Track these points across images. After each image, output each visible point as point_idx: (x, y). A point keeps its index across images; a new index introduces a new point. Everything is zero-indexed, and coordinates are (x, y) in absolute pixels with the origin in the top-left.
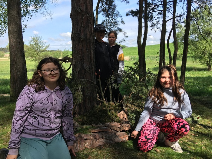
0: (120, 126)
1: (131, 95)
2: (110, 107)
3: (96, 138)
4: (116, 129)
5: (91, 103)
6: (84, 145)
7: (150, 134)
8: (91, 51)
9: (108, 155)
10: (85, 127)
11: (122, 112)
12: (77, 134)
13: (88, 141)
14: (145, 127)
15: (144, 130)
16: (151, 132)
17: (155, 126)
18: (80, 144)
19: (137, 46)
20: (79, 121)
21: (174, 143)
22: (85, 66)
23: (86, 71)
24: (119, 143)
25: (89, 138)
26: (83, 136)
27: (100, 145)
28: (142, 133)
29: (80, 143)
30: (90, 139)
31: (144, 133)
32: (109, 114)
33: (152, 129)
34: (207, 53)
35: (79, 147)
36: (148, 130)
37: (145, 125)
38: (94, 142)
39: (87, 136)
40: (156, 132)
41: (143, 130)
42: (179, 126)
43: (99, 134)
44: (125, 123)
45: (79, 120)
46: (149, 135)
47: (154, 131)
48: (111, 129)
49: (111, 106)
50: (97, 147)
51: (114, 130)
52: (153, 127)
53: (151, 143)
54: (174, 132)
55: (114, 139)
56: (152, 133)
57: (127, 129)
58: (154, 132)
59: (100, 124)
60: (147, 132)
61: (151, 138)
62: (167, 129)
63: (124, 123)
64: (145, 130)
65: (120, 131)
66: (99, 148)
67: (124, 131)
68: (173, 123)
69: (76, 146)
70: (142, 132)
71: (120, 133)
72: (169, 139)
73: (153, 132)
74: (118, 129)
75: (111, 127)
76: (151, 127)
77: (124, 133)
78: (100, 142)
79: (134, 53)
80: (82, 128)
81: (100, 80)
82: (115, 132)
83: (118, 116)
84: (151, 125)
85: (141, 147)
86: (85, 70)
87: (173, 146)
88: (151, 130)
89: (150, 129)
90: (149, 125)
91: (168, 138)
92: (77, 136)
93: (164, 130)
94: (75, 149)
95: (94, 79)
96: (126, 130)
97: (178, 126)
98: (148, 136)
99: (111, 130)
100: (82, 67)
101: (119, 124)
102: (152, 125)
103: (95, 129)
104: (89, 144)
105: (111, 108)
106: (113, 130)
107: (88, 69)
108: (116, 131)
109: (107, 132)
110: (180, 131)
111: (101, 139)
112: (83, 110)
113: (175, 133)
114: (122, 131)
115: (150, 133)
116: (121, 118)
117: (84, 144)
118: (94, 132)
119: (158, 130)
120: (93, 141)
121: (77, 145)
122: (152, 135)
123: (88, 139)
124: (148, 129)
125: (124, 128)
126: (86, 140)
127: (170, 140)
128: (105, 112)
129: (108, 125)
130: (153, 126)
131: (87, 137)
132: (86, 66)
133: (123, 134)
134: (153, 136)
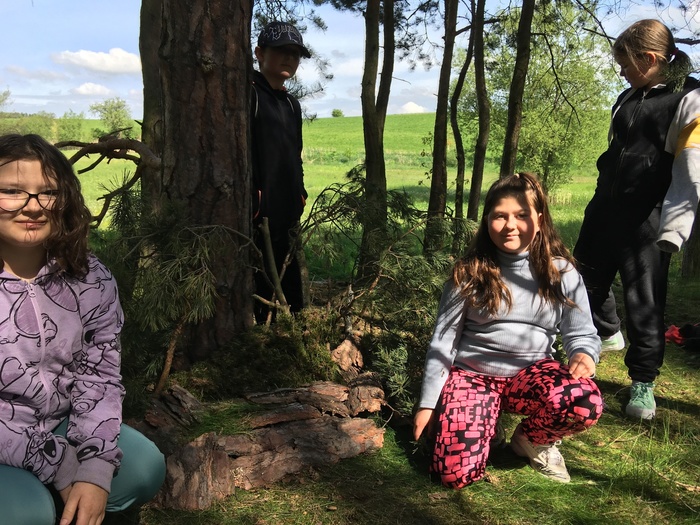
0: (345, 396)
1: (375, 284)
2: (305, 328)
3: (270, 448)
4: (336, 408)
5: (235, 314)
6: (231, 478)
7: (471, 425)
8: (238, 119)
9: (328, 510)
10: (225, 405)
11: (346, 346)
12: (200, 439)
13: (244, 461)
14: (452, 398)
15: (452, 411)
16: (475, 415)
17: (483, 393)
18: (214, 476)
19: (361, 114)
20: (198, 387)
21: (546, 449)
22: (217, 173)
23: (221, 193)
24: (352, 458)
25: (245, 450)
26: (222, 442)
27: (288, 475)
28: (445, 422)
29: (213, 469)
30: (248, 453)
31: (451, 421)
32: (305, 353)
33: (475, 406)
34: (540, 149)
35: (211, 488)
36: (463, 409)
37: (452, 394)
38: (265, 463)
39: (237, 442)
40: (492, 411)
41: (448, 411)
42: (570, 399)
43: (281, 431)
44: (365, 384)
45: (196, 382)
46: (470, 428)
47: (485, 410)
48: (321, 411)
49: (308, 325)
50: (280, 483)
51: (330, 413)
52: (480, 397)
53: (480, 456)
54: (548, 418)
55: (336, 444)
56: (478, 418)
57: (375, 406)
58: (485, 414)
59: (276, 393)
60: (461, 417)
61: (478, 435)
62: (526, 404)
63: (361, 385)
64: (455, 411)
65: (352, 417)
66: (288, 484)
67: (365, 414)
68: (548, 388)
69: (200, 483)
70: (443, 418)
71: (351, 424)
72: (531, 434)
73: (482, 415)
74: (344, 407)
75: (318, 403)
76: (471, 396)
77: (364, 420)
78: (286, 461)
79: (318, 137)
80: (213, 412)
81: (266, 229)
82: (337, 420)
83: (334, 359)
84: (471, 391)
85: (446, 472)
86: (219, 193)
87: (541, 458)
88: (474, 409)
89: (471, 403)
90: (464, 392)
91: (527, 432)
92: (200, 444)
93: (515, 404)
94: (198, 497)
95: (246, 224)
96: (371, 411)
97: (566, 398)
98: (467, 430)
99: (319, 414)
100: (207, 179)
101: (343, 388)
102: (475, 391)
103: (265, 416)
104: (249, 471)
105: (307, 332)
106: (327, 412)
107: (229, 186)
108: (337, 415)
109: (307, 422)
110: (569, 415)
111: (290, 450)
112: (205, 342)
113: (551, 421)
114: (357, 416)
115: (473, 419)
116: (344, 367)
117: (228, 475)
118: (261, 425)
119: (496, 406)
120: (261, 461)
121: (202, 480)
122: (479, 425)
123: (242, 454)
124: (464, 404)
125: (366, 405)
126: (234, 457)
127: (531, 439)
128: (290, 347)
129: (308, 397)
130: (479, 392)
131: (237, 448)
132: (222, 175)
133: (363, 425)
134: (482, 429)
